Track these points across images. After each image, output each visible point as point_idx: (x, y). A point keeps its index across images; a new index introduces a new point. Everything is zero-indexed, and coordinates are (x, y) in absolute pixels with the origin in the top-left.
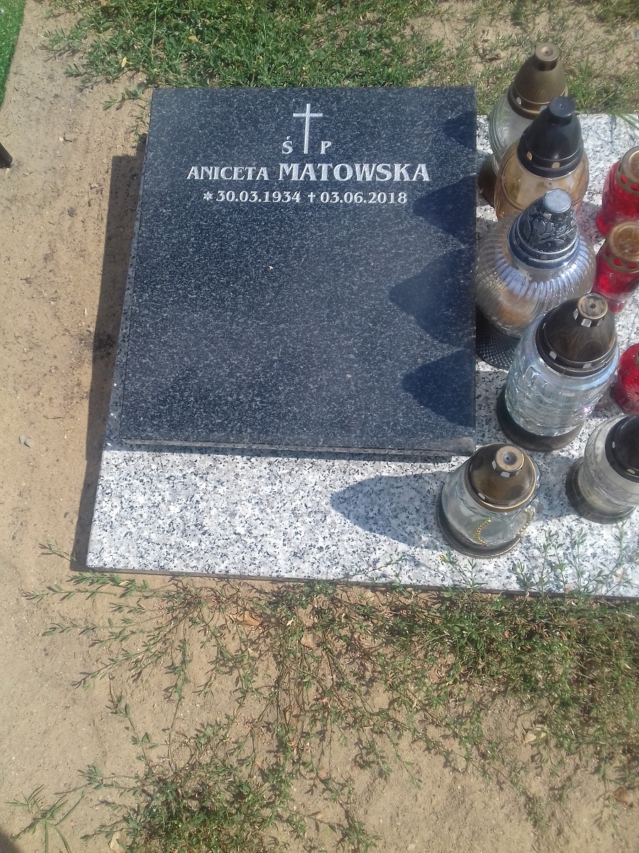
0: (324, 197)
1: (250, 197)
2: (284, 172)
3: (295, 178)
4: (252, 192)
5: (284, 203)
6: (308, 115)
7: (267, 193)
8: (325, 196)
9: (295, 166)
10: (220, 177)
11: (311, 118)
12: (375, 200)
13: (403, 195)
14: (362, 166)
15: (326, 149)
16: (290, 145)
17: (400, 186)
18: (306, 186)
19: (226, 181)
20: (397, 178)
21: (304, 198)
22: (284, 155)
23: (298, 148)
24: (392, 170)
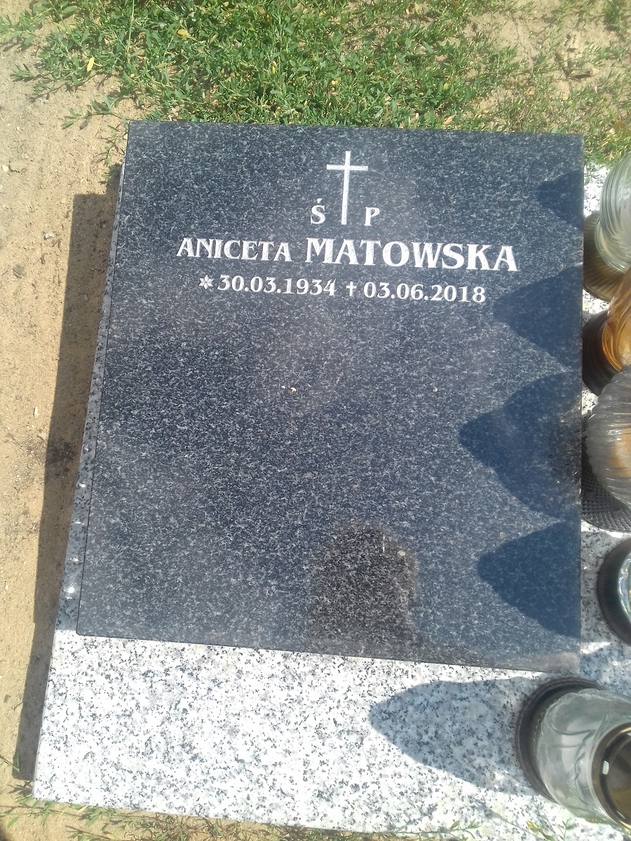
0: (370, 291)
1: (266, 285)
2: (313, 252)
3: (328, 259)
4: (268, 279)
5: (313, 296)
6: (347, 167)
7: (289, 281)
8: (370, 288)
9: (329, 243)
10: (223, 254)
11: (352, 173)
12: (440, 296)
13: (479, 291)
14: (422, 247)
15: (372, 219)
16: (322, 211)
17: (477, 277)
18: (345, 273)
19: (231, 261)
20: (472, 266)
21: (342, 291)
22: (314, 226)
23: (333, 217)
24: (465, 254)
